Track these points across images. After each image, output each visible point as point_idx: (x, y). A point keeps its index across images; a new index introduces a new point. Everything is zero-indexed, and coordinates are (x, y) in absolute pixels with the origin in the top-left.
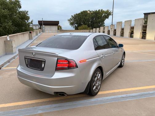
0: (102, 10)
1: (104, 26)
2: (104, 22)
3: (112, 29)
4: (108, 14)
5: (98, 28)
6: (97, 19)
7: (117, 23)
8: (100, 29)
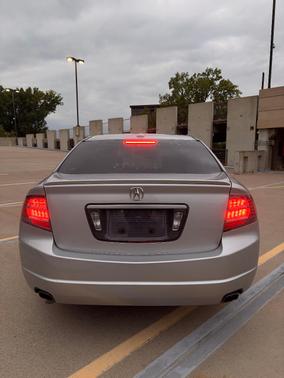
0: (36, 90)
1: (46, 128)
2: (45, 119)
3: (78, 136)
4: (52, 102)
5: (31, 133)
6: (25, 111)
7: (91, 122)
8: (46, 137)
